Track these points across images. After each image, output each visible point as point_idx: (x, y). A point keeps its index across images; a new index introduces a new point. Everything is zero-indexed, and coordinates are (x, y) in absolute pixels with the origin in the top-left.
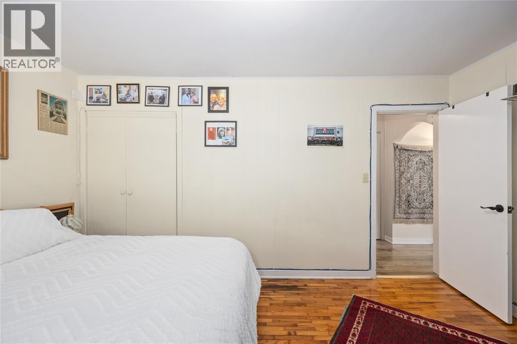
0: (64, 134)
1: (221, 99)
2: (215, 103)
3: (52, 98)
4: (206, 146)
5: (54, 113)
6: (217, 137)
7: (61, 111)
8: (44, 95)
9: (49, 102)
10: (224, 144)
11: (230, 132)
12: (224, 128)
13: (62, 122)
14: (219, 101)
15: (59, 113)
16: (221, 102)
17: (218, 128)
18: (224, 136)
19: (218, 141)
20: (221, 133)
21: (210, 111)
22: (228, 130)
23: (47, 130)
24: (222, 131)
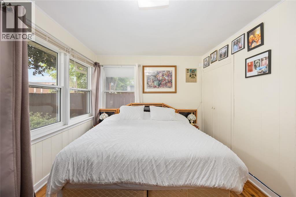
0: (195, 82)
1: (257, 36)
2: (253, 41)
3: (191, 70)
4: (246, 77)
5: (191, 75)
6: (254, 69)
7: (194, 74)
8: (188, 70)
9: (189, 72)
10: (260, 74)
11: (264, 62)
12: (259, 60)
13: (194, 78)
14: (255, 39)
15: (193, 75)
16: (256, 39)
17: (255, 61)
18: (259, 66)
19: (255, 72)
20: (257, 64)
21: (249, 49)
22: (262, 60)
23: (189, 82)
24: (257, 63)
